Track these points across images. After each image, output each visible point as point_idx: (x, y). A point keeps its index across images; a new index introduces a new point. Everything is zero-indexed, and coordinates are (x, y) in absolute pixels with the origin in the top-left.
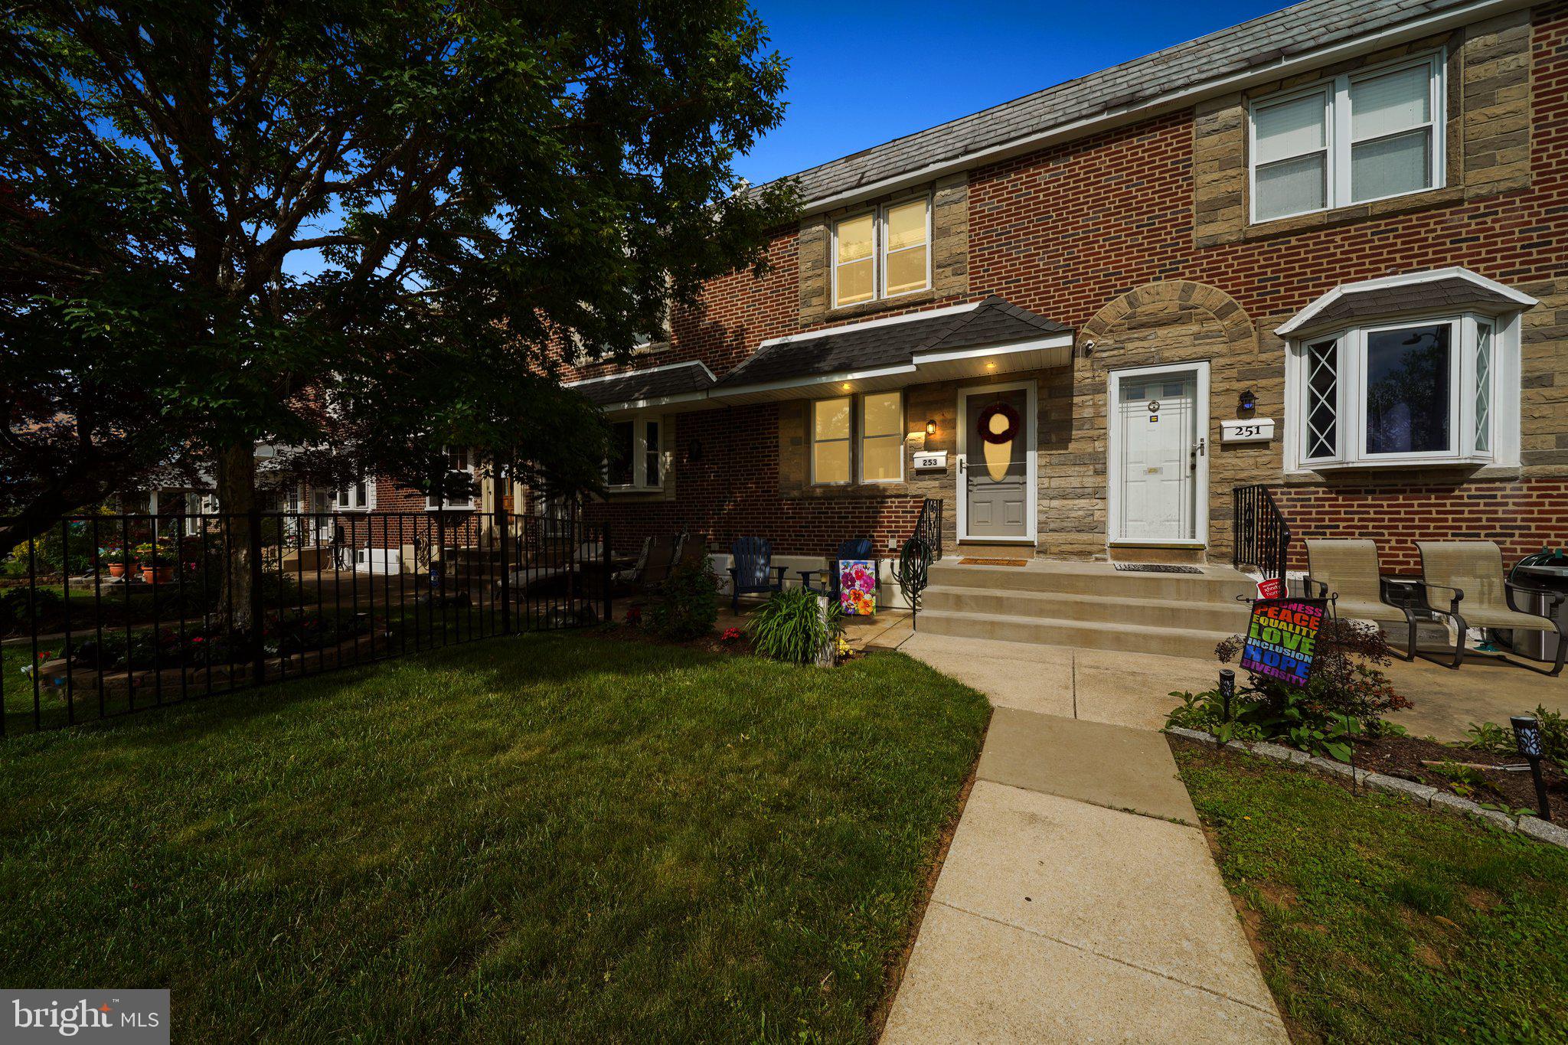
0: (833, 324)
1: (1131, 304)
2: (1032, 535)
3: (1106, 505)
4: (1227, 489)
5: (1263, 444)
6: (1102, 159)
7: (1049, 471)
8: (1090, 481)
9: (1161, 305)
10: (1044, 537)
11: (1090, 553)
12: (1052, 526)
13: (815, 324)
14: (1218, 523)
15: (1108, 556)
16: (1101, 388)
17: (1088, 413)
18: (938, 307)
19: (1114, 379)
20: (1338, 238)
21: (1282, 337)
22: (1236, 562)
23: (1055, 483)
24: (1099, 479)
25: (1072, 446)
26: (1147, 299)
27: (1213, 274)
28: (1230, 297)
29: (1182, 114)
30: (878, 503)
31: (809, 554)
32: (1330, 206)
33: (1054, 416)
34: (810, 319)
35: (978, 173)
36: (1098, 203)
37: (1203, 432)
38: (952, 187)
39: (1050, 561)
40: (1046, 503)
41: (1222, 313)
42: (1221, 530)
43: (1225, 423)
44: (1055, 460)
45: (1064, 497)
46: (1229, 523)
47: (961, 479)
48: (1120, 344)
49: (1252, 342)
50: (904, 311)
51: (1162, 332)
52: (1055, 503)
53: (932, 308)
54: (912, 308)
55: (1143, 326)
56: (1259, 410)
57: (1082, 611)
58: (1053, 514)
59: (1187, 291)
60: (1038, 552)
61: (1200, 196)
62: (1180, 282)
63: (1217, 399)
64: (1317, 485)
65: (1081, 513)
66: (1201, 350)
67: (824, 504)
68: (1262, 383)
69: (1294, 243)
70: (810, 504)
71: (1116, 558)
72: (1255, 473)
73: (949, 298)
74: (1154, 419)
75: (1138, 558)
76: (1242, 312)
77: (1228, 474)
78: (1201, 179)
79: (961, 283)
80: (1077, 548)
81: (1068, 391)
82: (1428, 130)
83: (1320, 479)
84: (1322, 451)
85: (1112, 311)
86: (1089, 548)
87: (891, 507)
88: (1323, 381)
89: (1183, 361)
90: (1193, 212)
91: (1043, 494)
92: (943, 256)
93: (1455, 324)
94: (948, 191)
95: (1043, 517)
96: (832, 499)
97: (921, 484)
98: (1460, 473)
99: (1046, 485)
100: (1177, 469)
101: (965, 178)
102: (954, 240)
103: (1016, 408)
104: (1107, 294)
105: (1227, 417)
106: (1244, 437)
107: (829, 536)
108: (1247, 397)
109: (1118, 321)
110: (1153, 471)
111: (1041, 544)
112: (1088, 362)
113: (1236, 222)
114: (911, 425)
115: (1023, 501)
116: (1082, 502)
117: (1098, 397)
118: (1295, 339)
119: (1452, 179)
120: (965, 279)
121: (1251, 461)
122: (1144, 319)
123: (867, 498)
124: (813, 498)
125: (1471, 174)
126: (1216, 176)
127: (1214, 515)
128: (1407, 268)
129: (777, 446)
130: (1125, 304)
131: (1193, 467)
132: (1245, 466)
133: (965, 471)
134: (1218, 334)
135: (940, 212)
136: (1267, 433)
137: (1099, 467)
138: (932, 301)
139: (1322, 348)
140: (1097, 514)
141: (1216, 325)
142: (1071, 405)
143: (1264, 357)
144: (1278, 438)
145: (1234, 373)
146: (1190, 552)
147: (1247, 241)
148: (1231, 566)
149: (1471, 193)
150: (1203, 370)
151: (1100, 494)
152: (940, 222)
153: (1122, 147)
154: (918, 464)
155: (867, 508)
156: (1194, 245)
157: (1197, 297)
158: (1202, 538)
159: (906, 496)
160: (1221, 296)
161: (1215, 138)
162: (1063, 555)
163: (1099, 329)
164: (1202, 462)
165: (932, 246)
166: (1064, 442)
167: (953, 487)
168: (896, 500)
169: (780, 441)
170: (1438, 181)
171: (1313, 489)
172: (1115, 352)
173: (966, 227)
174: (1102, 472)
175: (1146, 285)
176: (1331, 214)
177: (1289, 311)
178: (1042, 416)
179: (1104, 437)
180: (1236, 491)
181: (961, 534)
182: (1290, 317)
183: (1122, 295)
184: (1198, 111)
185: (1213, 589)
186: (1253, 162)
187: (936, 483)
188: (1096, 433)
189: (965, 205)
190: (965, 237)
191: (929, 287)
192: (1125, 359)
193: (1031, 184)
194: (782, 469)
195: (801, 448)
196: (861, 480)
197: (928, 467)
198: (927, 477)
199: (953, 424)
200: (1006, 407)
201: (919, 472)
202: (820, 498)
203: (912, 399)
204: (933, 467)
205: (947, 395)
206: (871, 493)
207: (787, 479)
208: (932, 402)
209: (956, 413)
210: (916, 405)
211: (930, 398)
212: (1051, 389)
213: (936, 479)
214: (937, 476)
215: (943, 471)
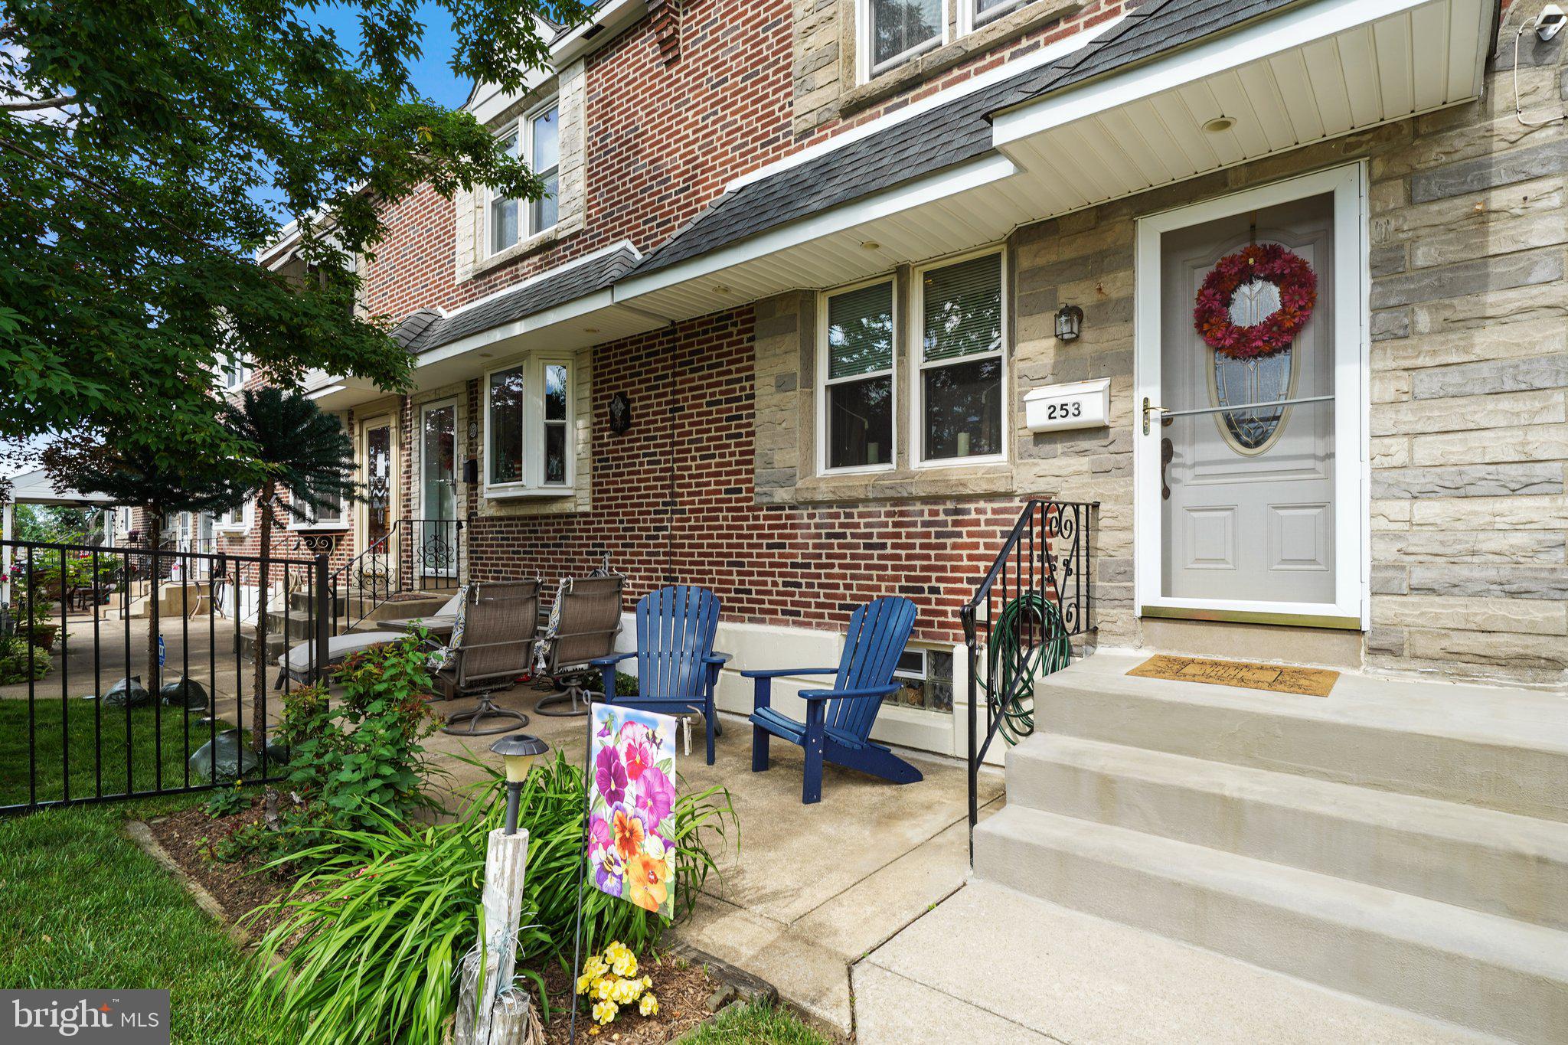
0: (855, 119)
2: (1352, 604)
7: (1407, 418)
8: (1554, 442)
10: (1391, 607)
12: (1419, 576)
13: (821, 126)
17: (1543, 233)
23: (1427, 451)
25: (1490, 337)
30: (947, 512)
31: (808, 625)
33: (1425, 256)
34: (813, 119)
39: (1413, 679)
40: (1399, 509)
44: (1426, 384)
45: (1459, 492)
47: (1147, 449)
50: (1007, 53)
52: (1428, 510)
54: (1025, 44)
58: (1419, 542)
60: (1374, 651)
67: (837, 516)
70: (812, 516)
81: (1473, 178)
86: (1551, 648)
87: (977, 523)
91: (1389, 486)
95: (1389, 552)
96: (853, 503)
97: (1044, 466)
99: (1400, 458)
103: (1305, 254)
107: (848, 587)
111: (1380, 629)
112: (1543, 78)
115: (1326, 506)
123: (926, 500)
124: (816, 504)
129: (752, 396)
133: (1155, 428)
138: (1072, 13)
142: (1484, 216)
154: (1037, 417)
155: (925, 524)
159: (1009, 496)
162: (1458, 665)
167: (1126, 470)
169: (757, 383)
178: (1386, 262)
181: (1148, 592)
187: (1083, 463)
194: (760, 443)
195: (794, 397)
196: (916, 462)
197: (1059, 423)
198: (1059, 447)
199: (1124, 310)
200: (1274, 253)
201: (1042, 437)
202: (829, 504)
203: (1026, 261)
204: (1071, 422)
205: (1109, 239)
206: (931, 490)
207: (769, 464)
208: (1072, 263)
209: (1132, 283)
210: (1034, 273)
211: (1068, 253)
212: (1411, 178)
213: (1082, 453)
214: (1084, 444)
215: (1098, 431)
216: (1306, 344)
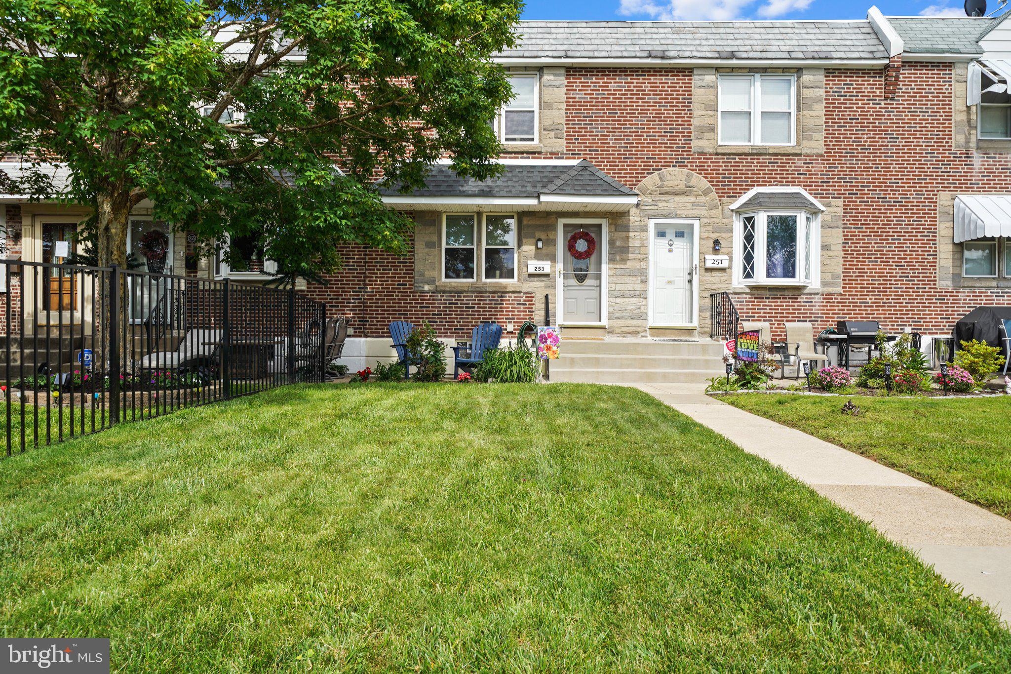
1: (660, 178)
2: (604, 322)
3: (647, 302)
4: (708, 294)
5: (723, 270)
6: (646, 83)
7: (615, 279)
8: (639, 287)
9: (676, 183)
10: (612, 322)
11: (638, 333)
12: (617, 315)
14: (703, 314)
15: (648, 334)
16: (644, 229)
17: (637, 243)
18: (545, 158)
19: (652, 223)
20: (755, 161)
21: (732, 211)
22: (711, 337)
23: (618, 287)
24: (643, 286)
25: (629, 263)
26: (669, 177)
27: (701, 169)
28: (709, 184)
29: (687, 71)
30: (498, 296)
32: (752, 144)
33: (618, 243)
35: (572, 71)
36: (644, 112)
37: (696, 261)
38: (555, 75)
39: (615, 338)
40: (613, 300)
41: (706, 193)
42: (704, 318)
43: (707, 257)
44: (618, 272)
45: (623, 297)
46: (708, 314)
47: (560, 281)
48: (655, 203)
49: (718, 212)
50: (520, 156)
51: (677, 198)
52: (619, 300)
53: (540, 158)
54: (525, 155)
55: (667, 193)
56: (722, 250)
57: (643, 363)
58: (617, 307)
59: (689, 176)
60: (609, 332)
61: (696, 122)
62: (685, 170)
63: (703, 242)
64: (746, 293)
65: (633, 307)
66: (695, 213)
67: (454, 296)
68: (723, 235)
69: (737, 160)
70: (442, 296)
71: (652, 335)
72: (720, 286)
73: (552, 153)
74: (670, 251)
75: (664, 335)
76: (714, 195)
77: (708, 286)
78: (696, 113)
79: (560, 145)
80: (631, 329)
81: (626, 228)
82: (790, 113)
83: (748, 290)
84: (748, 276)
85: (650, 181)
86: (638, 329)
87: (509, 300)
88: (749, 238)
89: (687, 218)
90: (692, 130)
91: (611, 294)
92: (547, 123)
93: (798, 215)
94: (552, 77)
95: (611, 310)
96: (462, 292)
97: (531, 284)
98: (798, 289)
99: (613, 288)
100: (682, 281)
101: (563, 71)
102: (555, 113)
103: (595, 237)
104: (648, 170)
105: (707, 253)
106: (715, 266)
107: (458, 322)
108: (716, 242)
109: (654, 188)
110: (670, 282)
111: (610, 327)
112: (637, 211)
113: (712, 141)
114: (524, 240)
115: (597, 299)
116: (634, 300)
117: (643, 234)
118: (738, 212)
119: (798, 143)
120: (563, 142)
121: (718, 279)
122: (668, 190)
123: (490, 292)
124: (444, 292)
125: (805, 142)
126: (703, 113)
127: (701, 310)
128: (780, 183)
129: (413, 248)
130: (657, 178)
131: (690, 281)
132: (717, 282)
133: (562, 276)
134: (703, 205)
135: (546, 91)
136: (725, 264)
137: (643, 278)
138: (540, 153)
139: (749, 220)
140: (642, 307)
141: (703, 199)
142: (628, 237)
143: (724, 221)
144: (730, 267)
145: (710, 228)
146: (690, 331)
147: (717, 154)
148: (709, 339)
149: (804, 152)
150: (696, 223)
151: (643, 295)
152: (546, 98)
153: (657, 79)
154: (531, 270)
155: (490, 300)
156: (692, 150)
157: (693, 182)
158: (695, 324)
159: (520, 292)
160: (705, 184)
161: (703, 90)
162: (623, 334)
163: (644, 192)
164: (696, 278)
165: (540, 113)
166: (624, 260)
167: (554, 287)
168: (513, 295)
169: (416, 243)
170: (793, 142)
171: (744, 296)
172: (652, 207)
173: (564, 106)
174: (645, 282)
175: (669, 169)
176: (753, 147)
177: (735, 196)
178: (611, 243)
179: (646, 260)
180: (711, 296)
181: (559, 321)
182: (735, 201)
183: (657, 172)
184: (695, 72)
185: (704, 348)
186: (720, 110)
187: (542, 284)
188: (641, 257)
189: (563, 90)
190: (563, 112)
191: (536, 141)
192: (659, 212)
193: (605, 88)
194: (418, 267)
195: (435, 251)
196: (484, 279)
197: (538, 272)
198: (536, 279)
199: (553, 242)
200: (587, 234)
201: (530, 275)
202: (451, 292)
203: (525, 221)
204: (541, 272)
205: (550, 222)
206: (494, 289)
207: (422, 275)
208: (539, 226)
209: (556, 235)
210: (528, 226)
211: (538, 223)
212: (616, 225)
213: (542, 281)
214: (543, 279)
215: (547, 275)
216: (593, 258)
